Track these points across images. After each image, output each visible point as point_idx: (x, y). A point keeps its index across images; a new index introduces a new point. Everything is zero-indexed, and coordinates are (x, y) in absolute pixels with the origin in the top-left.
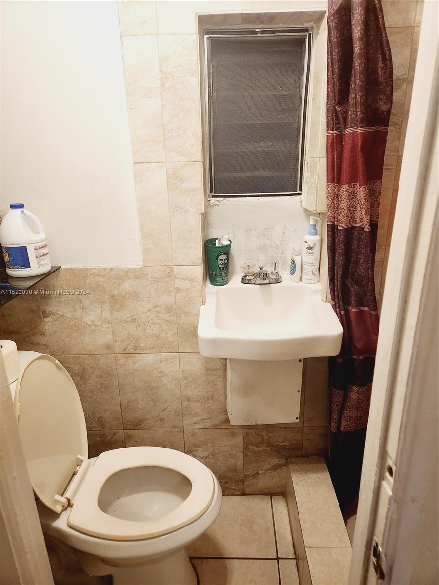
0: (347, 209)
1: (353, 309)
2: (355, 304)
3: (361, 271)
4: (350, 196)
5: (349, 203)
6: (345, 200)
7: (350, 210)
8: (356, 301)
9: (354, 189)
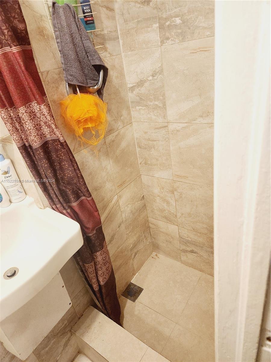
0: (34, 128)
1: (74, 204)
2: (75, 200)
3: (69, 174)
4: (30, 116)
5: (33, 123)
6: (29, 121)
7: (37, 129)
8: (74, 198)
9: (31, 109)
